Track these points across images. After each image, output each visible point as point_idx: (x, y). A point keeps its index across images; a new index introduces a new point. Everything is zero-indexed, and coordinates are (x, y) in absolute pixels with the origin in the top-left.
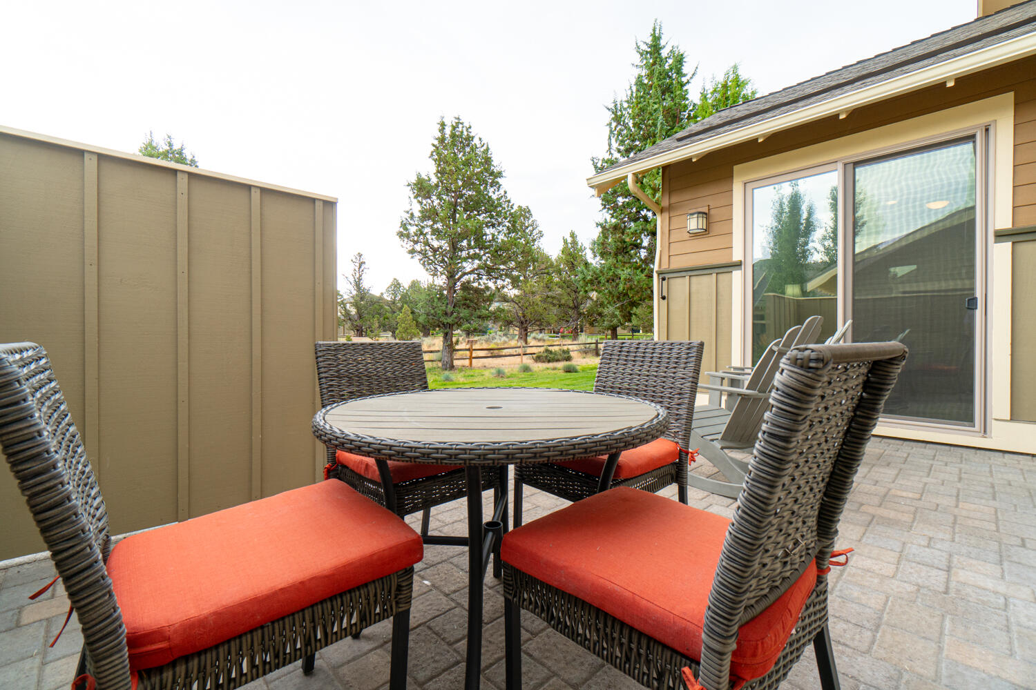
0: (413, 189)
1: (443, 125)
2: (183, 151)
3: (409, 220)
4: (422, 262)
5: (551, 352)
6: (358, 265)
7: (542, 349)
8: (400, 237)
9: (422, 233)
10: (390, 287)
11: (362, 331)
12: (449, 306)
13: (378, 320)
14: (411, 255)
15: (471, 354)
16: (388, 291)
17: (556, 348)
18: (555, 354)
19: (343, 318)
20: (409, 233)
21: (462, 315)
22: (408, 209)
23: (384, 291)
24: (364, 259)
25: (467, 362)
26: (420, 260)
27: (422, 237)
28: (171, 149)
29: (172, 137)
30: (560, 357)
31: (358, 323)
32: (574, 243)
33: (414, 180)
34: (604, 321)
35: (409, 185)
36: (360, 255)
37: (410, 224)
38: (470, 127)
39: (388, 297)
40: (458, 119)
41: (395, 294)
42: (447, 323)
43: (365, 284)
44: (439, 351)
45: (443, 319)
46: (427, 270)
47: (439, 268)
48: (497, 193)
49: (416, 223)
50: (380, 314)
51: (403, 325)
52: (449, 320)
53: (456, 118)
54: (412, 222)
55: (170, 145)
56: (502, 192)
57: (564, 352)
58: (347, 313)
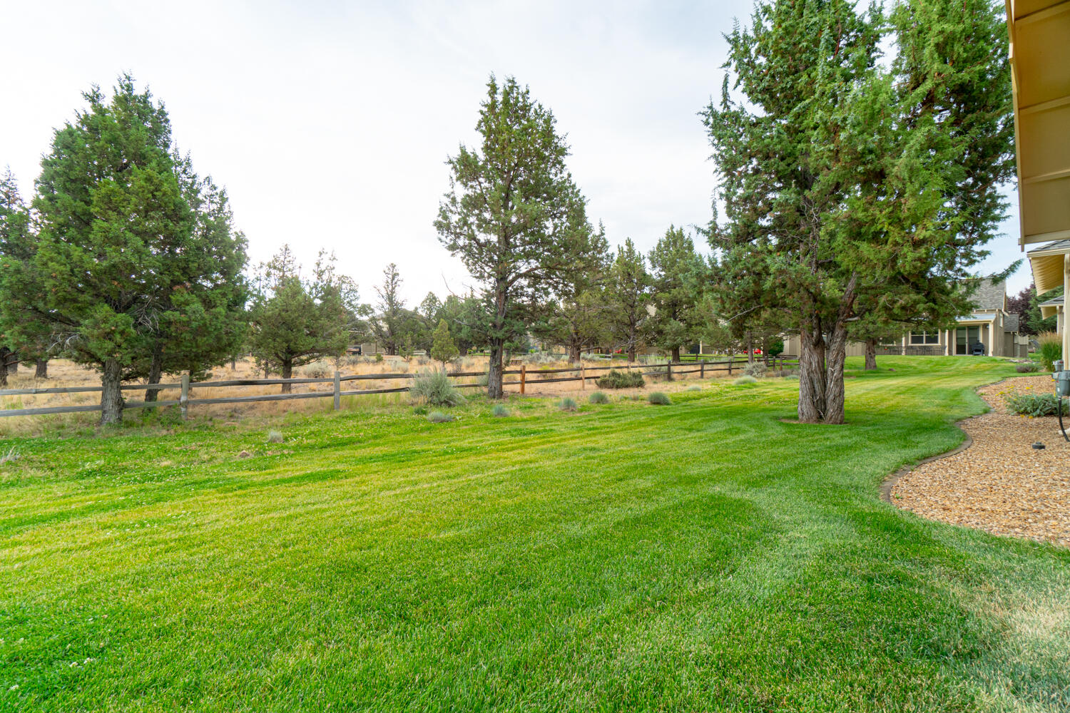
0: (455, 167)
1: (493, 89)
2: (149, 100)
3: (450, 206)
4: (465, 260)
5: (619, 376)
6: (390, 276)
7: (607, 372)
8: (438, 227)
9: (465, 223)
10: (426, 301)
11: (394, 349)
12: (499, 316)
13: (412, 336)
14: (451, 252)
15: (523, 377)
16: (422, 305)
17: (625, 371)
18: (625, 379)
19: (373, 334)
20: (450, 223)
21: (515, 328)
22: (449, 190)
23: (419, 306)
24: (396, 270)
25: (517, 388)
26: (463, 258)
27: (466, 228)
28: (130, 94)
29: (133, 77)
30: (629, 382)
31: (391, 339)
32: (631, 252)
33: (456, 154)
34: (665, 339)
35: (451, 162)
36: (393, 266)
37: (451, 211)
38: (528, 92)
39: (422, 313)
40: (513, 81)
41: (430, 310)
42: (497, 338)
43: (399, 298)
44: (483, 374)
45: (492, 334)
46: (471, 271)
47: (486, 268)
48: (559, 176)
49: (459, 210)
50: (414, 330)
51: (439, 342)
52: (500, 334)
53: (510, 81)
54: (453, 209)
55: (129, 88)
56: (565, 175)
57: (634, 375)
58: (379, 329)
